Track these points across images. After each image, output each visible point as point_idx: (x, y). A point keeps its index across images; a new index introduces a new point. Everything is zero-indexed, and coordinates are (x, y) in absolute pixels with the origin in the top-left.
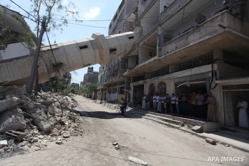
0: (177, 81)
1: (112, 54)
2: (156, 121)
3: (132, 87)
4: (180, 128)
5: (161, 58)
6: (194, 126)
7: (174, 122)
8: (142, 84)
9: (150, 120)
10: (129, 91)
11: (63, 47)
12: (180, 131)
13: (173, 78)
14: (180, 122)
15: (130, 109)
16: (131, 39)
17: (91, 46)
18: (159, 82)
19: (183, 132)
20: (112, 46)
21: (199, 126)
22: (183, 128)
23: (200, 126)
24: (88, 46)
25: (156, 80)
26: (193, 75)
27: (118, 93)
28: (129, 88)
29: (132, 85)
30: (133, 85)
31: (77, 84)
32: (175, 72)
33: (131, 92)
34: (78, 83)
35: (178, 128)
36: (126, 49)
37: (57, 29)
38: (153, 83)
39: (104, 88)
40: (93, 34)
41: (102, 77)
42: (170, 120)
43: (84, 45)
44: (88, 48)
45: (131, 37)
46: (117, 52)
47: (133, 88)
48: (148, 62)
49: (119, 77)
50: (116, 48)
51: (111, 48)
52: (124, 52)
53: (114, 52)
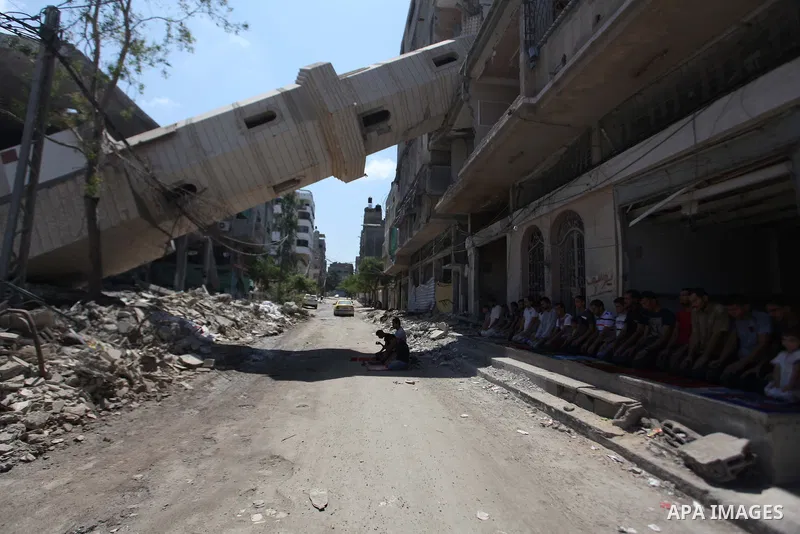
0: (628, 195)
1: (374, 134)
2: (516, 391)
3: (471, 252)
4: (614, 440)
5: (539, 96)
6: (704, 430)
7: (591, 403)
8: (499, 236)
9: (498, 383)
10: (463, 270)
11: (191, 128)
12: (614, 456)
13: (607, 183)
14: (619, 404)
15: (453, 337)
16: (446, 66)
17: (286, 114)
18: (557, 213)
19: (629, 465)
20: (370, 101)
21: (739, 436)
22: (630, 442)
23: (743, 442)
24: (277, 114)
25: (544, 210)
26: (708, 145)
27: (436, 280)
28: (462, 259)
29: (470, 245)
30: (473, 245)
31: (346, 264)
32: (619, 153)
33: (470, 272)
34: (348, 262)
35: (603, 439)
36: (428, 109)
37: (151, 64)
38: (534, 223)
39: (402, 267)
40: (301, 70)
41: (391, 230)
42: (576, 392)
43: (263, 110)
44: (274, 121)
45: (443, 59)
46: (391, 122)
47: (473, 257)
48: (494, 134)
49: (427, 220)
50: (385, 108)
51: (367, 109)
52: (422, 122)
53: (382, 125)
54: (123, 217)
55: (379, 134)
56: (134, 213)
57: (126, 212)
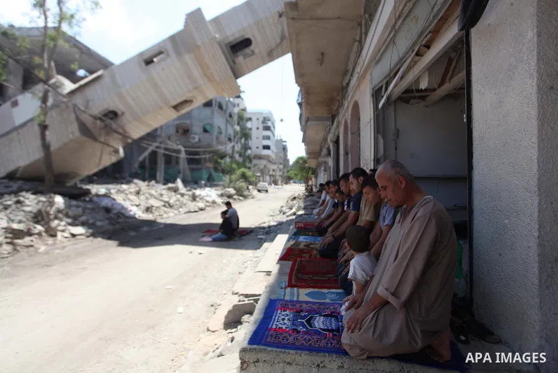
1: (241, 57)
3: (331, 146)
11: (111, 71)
17: (171, 51)
18: (351, 106)
20: (233, 32)
24: (165, 52)
25: (346, 103)
33: (331, 162)
36: (283, 32)
43: (156, 52)
50: (246, 37)
51: (231, 39)
52: (280, 43)
53: (247, 51)
54: (71, 136)
55: (245, 58)
56: (77, 134)
57: (73, 133)
